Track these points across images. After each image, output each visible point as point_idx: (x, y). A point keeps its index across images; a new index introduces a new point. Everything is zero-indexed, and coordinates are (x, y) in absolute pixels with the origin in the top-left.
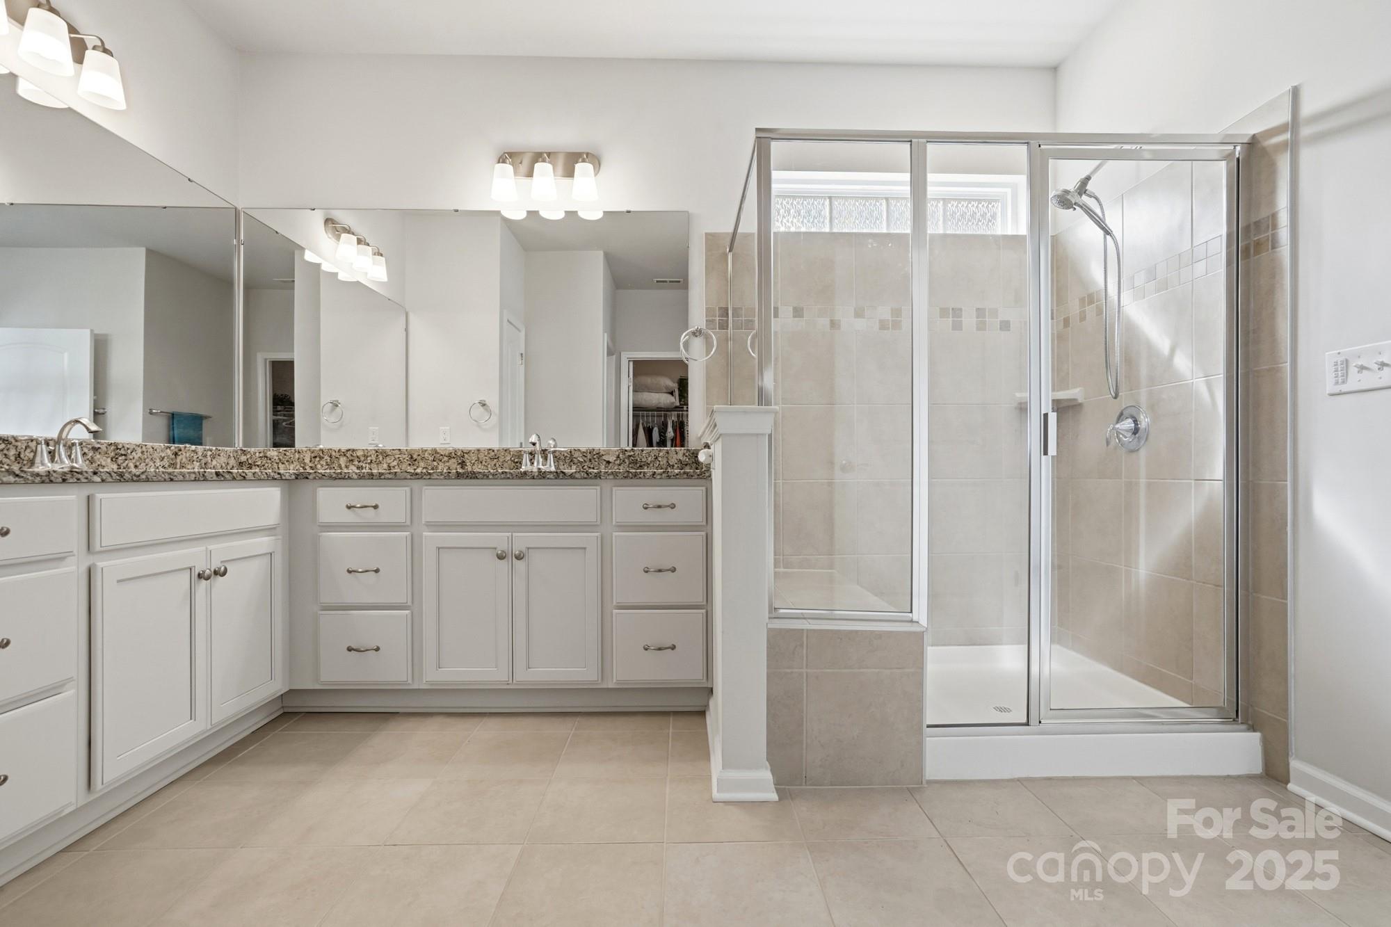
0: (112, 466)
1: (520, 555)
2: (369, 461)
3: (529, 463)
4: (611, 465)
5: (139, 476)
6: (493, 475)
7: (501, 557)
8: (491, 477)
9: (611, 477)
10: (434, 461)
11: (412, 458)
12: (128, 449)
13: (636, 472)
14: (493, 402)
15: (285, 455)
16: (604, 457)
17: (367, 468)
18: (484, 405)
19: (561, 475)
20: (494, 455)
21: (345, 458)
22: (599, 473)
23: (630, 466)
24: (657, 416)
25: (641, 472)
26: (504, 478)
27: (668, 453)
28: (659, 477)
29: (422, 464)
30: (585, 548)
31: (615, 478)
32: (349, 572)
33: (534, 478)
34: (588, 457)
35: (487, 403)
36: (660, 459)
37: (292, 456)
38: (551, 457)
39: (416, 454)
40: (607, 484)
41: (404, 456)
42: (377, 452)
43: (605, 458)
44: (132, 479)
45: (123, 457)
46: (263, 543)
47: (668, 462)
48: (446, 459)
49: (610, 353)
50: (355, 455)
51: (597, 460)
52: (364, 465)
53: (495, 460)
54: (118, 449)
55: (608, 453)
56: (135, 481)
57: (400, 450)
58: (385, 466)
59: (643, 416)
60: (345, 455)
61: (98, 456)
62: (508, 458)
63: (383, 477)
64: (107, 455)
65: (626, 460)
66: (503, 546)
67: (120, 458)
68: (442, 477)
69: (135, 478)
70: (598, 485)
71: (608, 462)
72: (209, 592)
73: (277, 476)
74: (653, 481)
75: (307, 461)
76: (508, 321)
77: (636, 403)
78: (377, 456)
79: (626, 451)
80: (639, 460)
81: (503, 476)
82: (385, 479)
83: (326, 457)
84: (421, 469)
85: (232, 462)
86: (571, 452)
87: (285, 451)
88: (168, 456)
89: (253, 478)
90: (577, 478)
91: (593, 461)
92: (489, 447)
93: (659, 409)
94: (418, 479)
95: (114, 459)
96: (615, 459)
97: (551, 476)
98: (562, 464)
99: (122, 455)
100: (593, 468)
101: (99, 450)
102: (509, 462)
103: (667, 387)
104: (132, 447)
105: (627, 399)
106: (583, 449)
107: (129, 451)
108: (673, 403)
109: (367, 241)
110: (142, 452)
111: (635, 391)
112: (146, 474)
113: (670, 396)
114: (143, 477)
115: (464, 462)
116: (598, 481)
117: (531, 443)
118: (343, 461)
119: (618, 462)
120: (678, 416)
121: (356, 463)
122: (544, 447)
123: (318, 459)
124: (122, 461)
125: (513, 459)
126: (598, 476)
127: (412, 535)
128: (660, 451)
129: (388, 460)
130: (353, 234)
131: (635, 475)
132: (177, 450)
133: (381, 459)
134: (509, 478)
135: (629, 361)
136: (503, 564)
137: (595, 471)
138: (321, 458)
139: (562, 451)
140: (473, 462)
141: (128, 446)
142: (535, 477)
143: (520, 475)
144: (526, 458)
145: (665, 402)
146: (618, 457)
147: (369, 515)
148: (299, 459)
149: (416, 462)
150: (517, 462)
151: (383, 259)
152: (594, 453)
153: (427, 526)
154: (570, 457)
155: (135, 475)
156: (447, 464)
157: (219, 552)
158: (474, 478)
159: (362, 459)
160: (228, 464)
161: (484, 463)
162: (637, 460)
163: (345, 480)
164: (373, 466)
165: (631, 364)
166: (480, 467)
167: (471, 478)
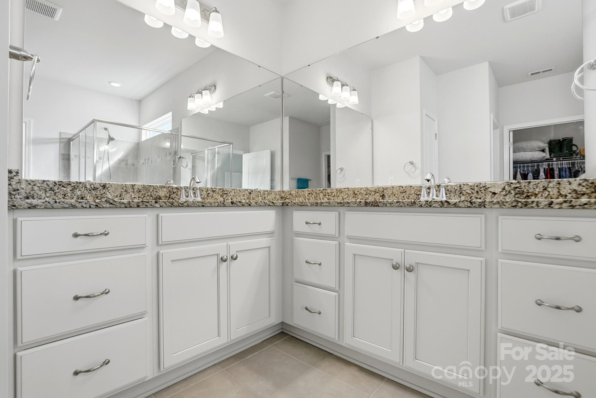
0: (221, 199)
1: (410, 268)
2: (333, 196)
3: (426, 195)
4: (496, 195)
5: (183, 204)
6: (390, 204)
7: (396, 267)
8: (388, 205)
9: (497, 206)
10: (366, 194)
11: (354, 193)
12: (228, 191)
13: (527, 202)
14: (418, 162)
15: (298, 193)
16: (490, 190)
17: (333, 200)
18: (412, 164)
19: (446, 204)
20: (403, 190)
21: (322, 194)
22: (483, 202)
23: (516, 196)
24: (531, 166)
25: (533, 202)
26: (398, 206)
27: (559, 184)
28: (557, 206)
29: (360, 197)
30: (469, 271)
31: (501, 207)
32: (307, 262)
33: (421, 207)
34: (476, 190)
35: (414, 162)
36: (549, 189)
37: (301, 193)
38: (443, 190)
39: (357, 190)
40: (492, 213)
41: (351, 192)
42: (337, 190)
43: (492, 190)
44: (179, 206)
45: (226, 195)
46: (264, 241)
47: (559, 192)
48: (373, 193)
49: (495, 127)
50: (327, 192)
51: (483, 191)
52: (331, 198)
53: (404, 194)
54: (223, 191)
55: (494, 186)
56: (180, 207)
57: (348, 188)
58: (341, 198)
59: (520, 167)
60: (322, 192)
61: (215, 194)
62: (413, 192)
63: (322, 205)
64: (219, 194)
65: (512, 192)
66: (397, 259)
67: (225, 195)
68: (356, 205)
69: (180, 205)
70: (483, 214)
71: (494, 194)
72: (228, 268)
73: (271, 204)
74: (550, 211)
75: (306, 196)
76: (426, 115)
77: (515, 159)
78: (337, 192)
79: (512, 183)
80: (525, 191)
81: (397, 204)
82: (324, 206)
83: (314, 194)
84: (359, 200)
85: (278, 197)
86: (460, 186)
87: (298, 191)
88: (246, 194)
89: (256, 205)
90: (460, 207)
91: (480, 193)
92: (400, 185)
93: (532, 162)
94: (342, 206)
95: (222, 196)
96: (501, 190)
97: (437, 205)
98: (453, 195)
99: (225, 194)
100: (480, 198)
101: (215, 192)
102: (414, 194)
103: (539, 147)
104: (230, 190)
105: (508, 157)
106: (470, 184)
107: (229, 192)
108: (545, 157)
109: (347, 84)
110: (235, 193)
111: (514, 152)
112: (187, 203)
113: (541, 153)
114: (186, 204)
115: (383, 195)
116: (482, 210)
117: (426, 180)
118: (321, 195)
119: (504, 193)
120: (549, 165)
121: (327, 196)
122: (437, 183)
123: (311, 195)
124: (225, 197)
125: (416, 192)
126: (482, 205)
127: (339, 243)
128: (550, 182)
129: (342, 194)
130: (339, 81)
131: (526, 205)
132: (251, 191)
133: (339, 194)
134: (401, 206)
135: (510, 131)
136: (397, 274)
137: (479, 200)
138: (312, 194)
139: (453, 186)
140: (389, 195)
141: (228, 190)
142: (423, 206)
143: (410, 204)
144: (424, 192)
145: (538, 157)
146: (504, 189)
147: (316, 229)
148: (303, 195)
149: (357, 196)
150: (418, 195)
151: (356, 92)
152: (481, 186)
153: (349, 238)
154: (460, 190)
155: (180, 203)
156: (374, 197)
157: (235, 245)
158: (377, 206)
159: (330, 194)
160: (276, 197)
161: (396, 195)
162: (523, 191)
163: (304, 206)
164: (335, 198)
165: (511, 133)
166: (394, 198)
167: (374, 206)
